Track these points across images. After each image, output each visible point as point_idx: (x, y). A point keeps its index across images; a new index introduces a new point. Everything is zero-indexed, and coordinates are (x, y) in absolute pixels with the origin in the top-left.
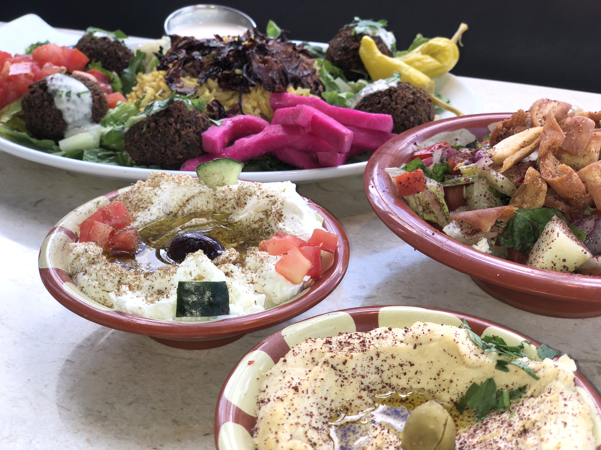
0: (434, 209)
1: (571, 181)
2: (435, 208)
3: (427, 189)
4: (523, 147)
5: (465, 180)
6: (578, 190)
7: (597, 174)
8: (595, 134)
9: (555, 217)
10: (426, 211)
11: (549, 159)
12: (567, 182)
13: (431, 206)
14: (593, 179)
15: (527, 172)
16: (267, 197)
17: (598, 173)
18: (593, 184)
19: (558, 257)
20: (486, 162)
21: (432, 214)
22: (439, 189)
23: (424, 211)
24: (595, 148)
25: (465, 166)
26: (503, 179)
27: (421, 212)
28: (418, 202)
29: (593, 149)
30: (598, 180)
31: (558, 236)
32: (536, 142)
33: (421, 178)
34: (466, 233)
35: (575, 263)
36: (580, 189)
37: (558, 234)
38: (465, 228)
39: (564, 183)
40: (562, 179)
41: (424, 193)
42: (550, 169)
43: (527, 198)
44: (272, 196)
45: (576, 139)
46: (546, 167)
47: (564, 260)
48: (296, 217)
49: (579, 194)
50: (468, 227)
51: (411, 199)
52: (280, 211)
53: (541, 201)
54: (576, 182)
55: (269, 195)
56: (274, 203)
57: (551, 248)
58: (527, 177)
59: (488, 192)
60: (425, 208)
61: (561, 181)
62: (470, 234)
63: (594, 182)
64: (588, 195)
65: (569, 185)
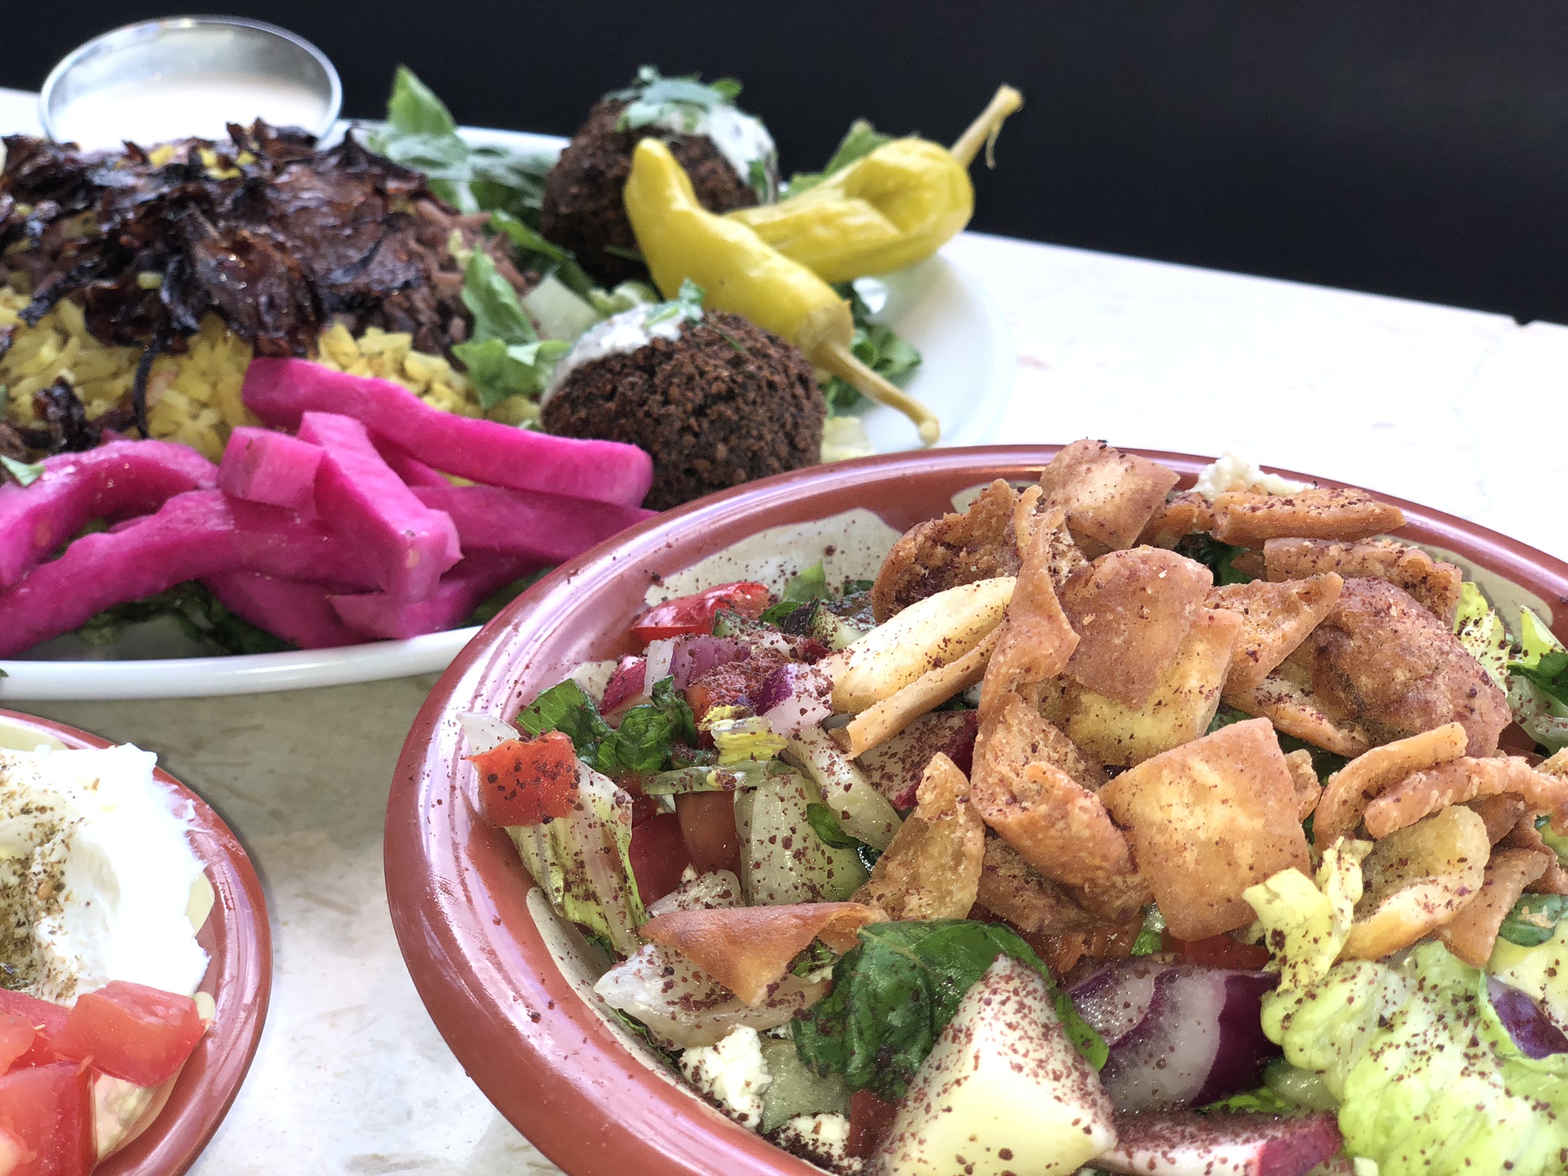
0: (597, 887)
1: (1068, 827)
2: (603, 882)
3: (580, 807)
4: (937, 663)
5: (718, 778)
6: (1097, 862)
7: (1174, 800)
8: (1211, 618)
9: (1002, 966)
10: (575, 890)
11: (1009, 729)
12: (1052, 832)
13: (589, 873)
14: (1158, 816)
15: (927, 772)
16: (26, 811)
17: (1181, 795)
18: (1159, 839)
19: (983, 1142)
20: (803, 712)
21: (592, 903)
22: (618, 811)
23: (568, 887)
24: (1204, 675)
25: (729, 723)
26: (847, 788)
27: (558, 890)
28: (549, 854)
29: (1193, 683)
30: (1178, 825)
31: (976, 1068)
32: (983, 644)
33: (558, 765)
34: (686, 1002)
35: (1048, 1166)
36: (1105, 858)
37: (977, 1058)
38: (685, 980)
39: (1040, 836)
40: (1033, 823)
41: (570, 822)
42: (1004, 769)
43: (926, 867)
44: (42, 810)
45: (1128, 643)
46: (993, 765)
47: (1006, 1155)
48: (100, 900)
49: (1100, 873)
50: (696, 976)
51: (529, 841)
52: (56, 869)
53: (964, 893)
54: (1086, 833)
55: (33, 806)
56: (50, 834)
57: (949, 1110)
58: (926, 795)
59: (804, 828)
60: (571, 878)
61: (1031, 827)
62: (698, 1005)
63: (1162, 829)
64: (1136, 879)
65: (1060, 842)
